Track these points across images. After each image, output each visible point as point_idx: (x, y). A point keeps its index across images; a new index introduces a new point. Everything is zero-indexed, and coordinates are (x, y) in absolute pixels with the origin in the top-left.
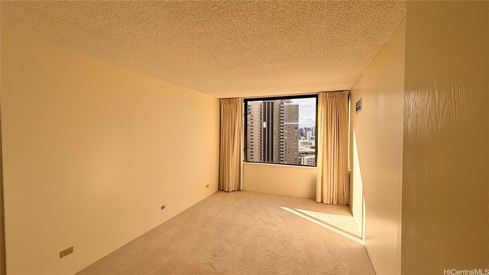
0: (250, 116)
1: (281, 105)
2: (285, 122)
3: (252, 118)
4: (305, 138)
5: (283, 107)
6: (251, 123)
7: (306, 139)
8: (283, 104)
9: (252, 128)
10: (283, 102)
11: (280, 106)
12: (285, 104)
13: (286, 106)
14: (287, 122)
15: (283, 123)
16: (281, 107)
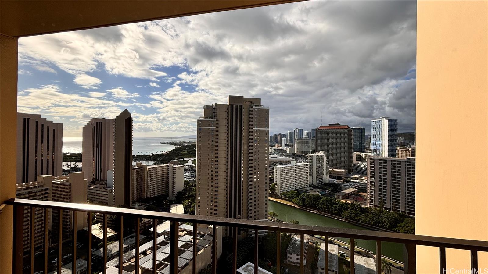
0: (215, 120)
1: (251, 109)
2: (255, 128)
3: (217, 122)
4: (279, 145)
5: (252, 111)
6: (216, 128)
7: (281, 146)
8: (252, 107)
9: (217, 134)
10: (252, 106)
11: (249, 109)
12: (254, 107)
13: (256, 110)
14: (257, 128)
15: (252, 128)
16: (250, 111)
